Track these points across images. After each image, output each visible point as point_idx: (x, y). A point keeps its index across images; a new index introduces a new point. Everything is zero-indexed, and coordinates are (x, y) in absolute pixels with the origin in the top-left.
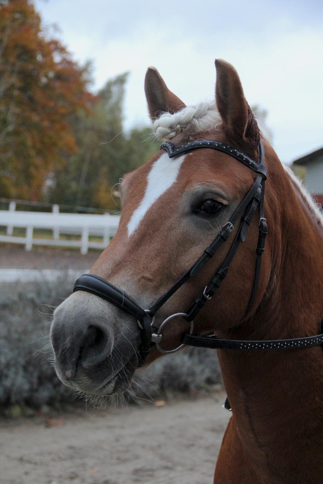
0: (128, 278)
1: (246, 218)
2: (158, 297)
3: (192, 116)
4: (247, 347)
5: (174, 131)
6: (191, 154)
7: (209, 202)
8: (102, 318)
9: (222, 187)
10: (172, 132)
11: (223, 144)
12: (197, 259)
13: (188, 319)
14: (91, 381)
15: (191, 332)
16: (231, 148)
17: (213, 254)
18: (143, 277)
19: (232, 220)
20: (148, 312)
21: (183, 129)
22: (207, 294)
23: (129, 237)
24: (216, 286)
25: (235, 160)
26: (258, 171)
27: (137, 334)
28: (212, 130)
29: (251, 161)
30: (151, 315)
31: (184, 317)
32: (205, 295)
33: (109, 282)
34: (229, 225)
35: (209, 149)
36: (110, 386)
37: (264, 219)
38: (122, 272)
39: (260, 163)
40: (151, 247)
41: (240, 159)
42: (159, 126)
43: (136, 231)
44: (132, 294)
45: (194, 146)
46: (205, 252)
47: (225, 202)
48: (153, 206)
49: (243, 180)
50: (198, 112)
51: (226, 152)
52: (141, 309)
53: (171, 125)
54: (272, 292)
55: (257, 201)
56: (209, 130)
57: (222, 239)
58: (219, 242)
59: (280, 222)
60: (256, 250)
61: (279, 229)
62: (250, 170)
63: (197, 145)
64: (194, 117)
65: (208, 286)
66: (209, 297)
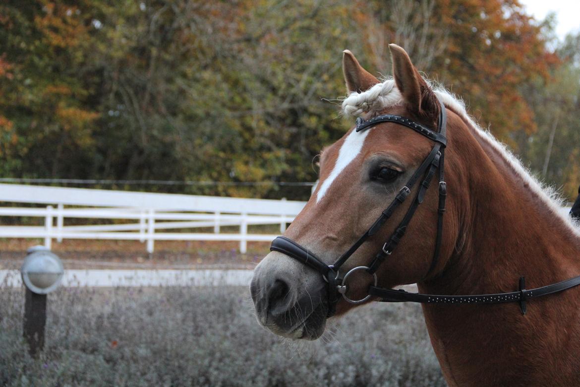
0: (313, 238)
1: (424, 182)
2: (342, 253)
3: (378, 93)
4: (435, 301)
5: (361, 108)
6: (375, 128)
7: (385, 170)
8: (287, 274)
9: (395, 156)
10: (359, 109)
11: (402, 118)
12: (376, 220)
13: (370, 272)
14: (279, 327)
15: (376, 284)
16: (409, 121)
17: (390, 215)
18: (328, 237)
19: (410, 185)
20: (332, 267)
21: (370, 106)
22: (386, 249)
23: (317, 203)
24: (395, 243)
25: (413, 132)
26: (437, 140)
27: (321, 287)
28: (395, 105)
29: (429, 131)
30: (335, 269)
31: (366, 270)
32: (384, 251)
33: (297, 243)
34: (405, 189)
35: (391, 123)
36: (299, 331)
37: (443, 182)
38: (309, 234)
39: (440, 132)
40: (336, 211)
41: (418, 130)
42: (346, 105)
43: (323, 198)
44: (317, 252)
45: (377, 120)
46: (383, 213)
47: (399, 170)
48: (339, 175)
49: (419, 149)
50: (383, 90)
51: (405, 124)
52: (325, 265)
53: (358, 103)
54: (463, 249)
55: (435, 166)
56: (393, 105)
57: (399, 201)
58: (396, 204)
59: (466, 184)
60: (437, 211)
61: (466, 191)
62: (429, 140)
63: (379, 120)
64: (379, 95)
65: (387, 243)
66: (388, 252)
